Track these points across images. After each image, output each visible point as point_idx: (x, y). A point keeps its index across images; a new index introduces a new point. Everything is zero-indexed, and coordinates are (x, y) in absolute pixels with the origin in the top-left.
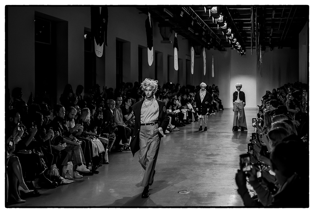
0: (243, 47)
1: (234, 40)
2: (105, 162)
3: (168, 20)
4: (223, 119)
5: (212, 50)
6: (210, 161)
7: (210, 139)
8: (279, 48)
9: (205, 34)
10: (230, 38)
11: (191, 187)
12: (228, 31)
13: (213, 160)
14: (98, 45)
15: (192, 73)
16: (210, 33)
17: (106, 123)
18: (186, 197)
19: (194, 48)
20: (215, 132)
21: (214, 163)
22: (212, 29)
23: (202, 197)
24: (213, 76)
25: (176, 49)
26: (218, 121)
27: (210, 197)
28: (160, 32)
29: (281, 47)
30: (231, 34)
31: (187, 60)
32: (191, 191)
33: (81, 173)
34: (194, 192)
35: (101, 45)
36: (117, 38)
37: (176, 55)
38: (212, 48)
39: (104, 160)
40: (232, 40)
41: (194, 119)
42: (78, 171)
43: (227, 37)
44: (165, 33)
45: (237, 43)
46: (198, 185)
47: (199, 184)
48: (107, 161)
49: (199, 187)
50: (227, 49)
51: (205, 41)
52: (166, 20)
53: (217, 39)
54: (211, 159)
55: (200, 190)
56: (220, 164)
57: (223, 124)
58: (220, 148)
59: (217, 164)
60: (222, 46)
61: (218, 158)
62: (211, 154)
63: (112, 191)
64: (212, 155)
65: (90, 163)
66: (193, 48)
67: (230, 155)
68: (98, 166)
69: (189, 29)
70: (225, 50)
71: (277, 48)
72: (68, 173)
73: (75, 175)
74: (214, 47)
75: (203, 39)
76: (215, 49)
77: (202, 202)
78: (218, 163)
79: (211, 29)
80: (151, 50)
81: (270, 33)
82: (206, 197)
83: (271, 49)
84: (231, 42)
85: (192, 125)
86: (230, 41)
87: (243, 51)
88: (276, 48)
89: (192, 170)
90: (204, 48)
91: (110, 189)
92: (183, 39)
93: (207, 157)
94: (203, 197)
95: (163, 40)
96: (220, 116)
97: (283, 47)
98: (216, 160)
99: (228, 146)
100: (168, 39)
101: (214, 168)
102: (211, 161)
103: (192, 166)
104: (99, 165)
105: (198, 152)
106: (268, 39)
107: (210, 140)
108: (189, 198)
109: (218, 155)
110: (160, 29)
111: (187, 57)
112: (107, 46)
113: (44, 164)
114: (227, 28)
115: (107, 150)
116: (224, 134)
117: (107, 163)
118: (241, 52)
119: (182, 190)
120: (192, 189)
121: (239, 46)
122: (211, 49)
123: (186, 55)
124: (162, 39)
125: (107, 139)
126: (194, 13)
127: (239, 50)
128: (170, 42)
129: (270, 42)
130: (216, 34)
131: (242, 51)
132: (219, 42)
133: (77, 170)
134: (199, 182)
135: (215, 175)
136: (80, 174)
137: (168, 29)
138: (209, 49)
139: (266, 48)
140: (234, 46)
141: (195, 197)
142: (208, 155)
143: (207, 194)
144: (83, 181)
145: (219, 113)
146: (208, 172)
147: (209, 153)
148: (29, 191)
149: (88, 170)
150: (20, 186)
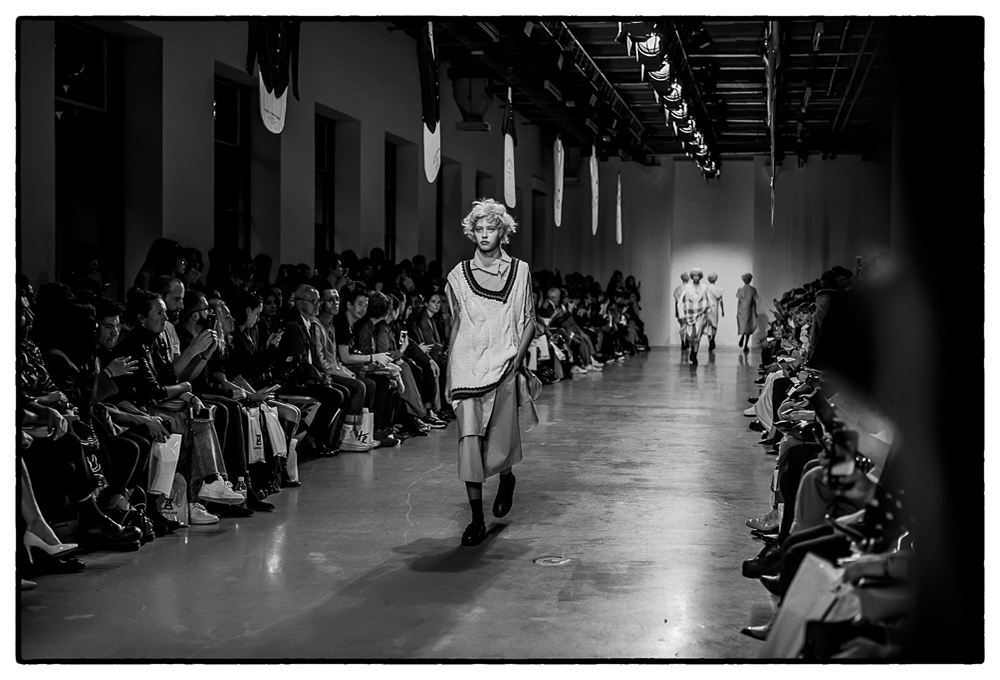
0: (715, 154)
1: (689, 122)
2: (287, 483)
3: (481, 53)
4: (649, 372)
5: (612, 160)
6: (625, 480)
7: (618, 422)
8: (824, 158)
9: (596, 104)
10: (678, 113)
11: (573, 547)
12: (672, 90)
13: (633, 477)
14: (270, 92)
15: (558, 224)
16: (611, 103)
17: (289, 359)
18: (561, 574)
19: (563, 142)
20: (632, 407)
21: (639, 485)
22: (619, 90)
23: (611, 572)
24: (620, 241)
25: (508, 139)
26: (639, 378)
27: (637, 573)
28: (455, 95)
29: (830, 154)
30: (681, 102)
31: (536, 193)
32: (575, 557)
34: (585, 559)
35: (278, 95)
36: (318, 106)
37: (509, 160)
38: (616, 154)
39: (285, 476)
40: (682, 123)
41: (560, 371)
42: (202, 502)
43: (667, 112)
44: (470, 98)
45: (696, 136)
46: (594, 542)
47: (597, 540)
48: (294, 477)
49: (599, 548)
50: (664, 158)
51: (595, 129)
52: (474, 53)
53: (632, 122)
54: (628, 474)
55: (600, 556)
56: (657, 488)
57: (654, 386)
58: (652, 448)
59: (647, 489)
60: (645, 147)
61: (647, 473)
62: (624, 461)
63: (318, 557)
64: (629, 464)
65: (242, 479)
66: (560, 142)
67: (685, 465)
68: (265, 493)
69: (547, 85)
70: (654, 163)
71: (820, 157)
72: (172, 509)
73: (192, 516)
74: (620, 152)
75: (588, 122)
76: (623, 160)
77: (615, 587)
78: (650, 485)
79: (616, 88)
80: (433, 131)
81: (803, 105)
82: (624, 572)
83: (801, 160)
84: (679, 131)
85: (553, 388)
86: (675, 128)
87: (713, 163)
88: (816, 158)
89: (570, 504)
90: (594, 149)
91: (311, 554)
92: (523, 124)
93: (614, 471)
94: (615, 572)
95: (465, 120)
96: (641, 366)
97: (839, 156)
98: (644, 477)
99: (675, 443)
100: (479, 118)
101: (641, 498)
102: (628, 481)
103: (567, 492)
104: (269, 489)
105: (584, 456)
106: (794, 130)
107: (618, 426)
108: (569, 575)
109: (647, 464)
110: (454, 86)
111: (535, 184)
112: (298, 99)
113: (99, 472)
114: (671, 81)
115: (294, 441)
116: (658, 412)
117: (295, 485)
118: (708, 169)
119: (543, 555)
120: (576, 554)
121: (701, 147)
122: (610, 159)
123: (534, 176)
124: (460, 118)
125: (296, 409)
126: (565, 30)
127: (702, 160)
128: (487, 126)
129: (798, 135)
130: (631, 108)
131: (710, 165)
132: (640, 134)
134: (592, 535)
135: (647, 516)
136: (209, 512)
137: (479, 85)
138: (607, 160)
139: (787, 157)
140: (687, 144)
141: (588, 572)
142: (616, 466)
143: (627, 566)
144: (219, 532)
145: (636, 359)
146: (621, 507)
147: (619, 460)
148: (62, 547)
149: (240, 495)
150: (31, 531)
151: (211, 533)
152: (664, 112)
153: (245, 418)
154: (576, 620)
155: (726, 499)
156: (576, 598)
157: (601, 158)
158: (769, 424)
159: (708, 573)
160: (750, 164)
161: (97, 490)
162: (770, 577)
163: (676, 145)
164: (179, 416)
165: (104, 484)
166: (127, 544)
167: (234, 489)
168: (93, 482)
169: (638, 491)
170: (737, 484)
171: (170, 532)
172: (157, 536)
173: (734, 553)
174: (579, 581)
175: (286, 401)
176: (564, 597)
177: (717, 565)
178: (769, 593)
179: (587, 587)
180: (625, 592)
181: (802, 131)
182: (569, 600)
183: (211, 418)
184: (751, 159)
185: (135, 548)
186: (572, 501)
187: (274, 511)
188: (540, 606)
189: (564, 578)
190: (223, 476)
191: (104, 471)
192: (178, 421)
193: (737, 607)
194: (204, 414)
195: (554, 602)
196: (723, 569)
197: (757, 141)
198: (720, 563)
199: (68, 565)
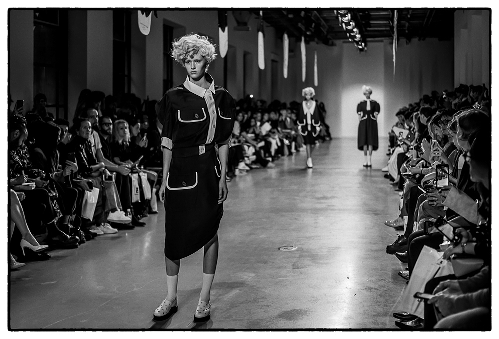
0: (364, 39)
1: (351, 23)
2: (151, 212)
5: (313, 44)
6: (323, 206)
7: (318, 177)
8: (419, 40)
9: (304, 16)
10: (346, 19)
11: (299, 241)
13: (327, 204)
14: (143, 14)
15: (286, 76)
16: (312, 14)
17: (152, 149)
18: (293, 255)
19: (288, 35)
20: (324, 168)
21: (330, 208)
23: (319, 254)
24: (316, 85)
25: (261, 35)
26: (326, 154)
27: (332, 253)
28: (233, 13)
29: (422, 38)
30: (347, 14)
31: (273, 61)
32: (299, 246)
33: (114, 225)
34: (305, 247)
35: (147, 16)
37: (261, 45)
38: (313, 40)
40: (348, 24)
42: (109, 222)
43: (340, 19)
44: (240, 14)
45: (354, 30)
46: (309, 238)
47: (311, 237)
48: (154, 209)
49: (312, 241)
50: (338, 42)
51: (303, 28)
53: (322, 25)
54: (325, 203)
55: (312, 245)
56: (340, 210)
57: (335, 158)
58: (336, 189)
59: (335, 210)
60: (329, 37)
61: (333, 202)
62: (322, 196)
64: (325, 198)
65: (129, 210)
66: (286, 36)
68: (141, 217)
70: (333, 45)
71: (417, 39)
74: (316, 39)
76: (317, 43)
77: (321, 261)
78: (335, 208)
80: (223, 31)
82: (325, 253)
83: (408, 41)
84: (346, 28)
85: (283, 160)
86: (344, 27)
87: (363, 44)
88: (415, 40)
89: (296, 219)
90: (303, 39)
93: (317, 201)
94: (321, 254)
95: (238, 26)
96: (328, 148)
97: (427, 39)
98: (333, 204)
100: (245, 24)
101: (332, 215)
102: (325, 207)
103: (294, 213)
104: (143, 215)
105: (301, 194)
106: (404, 26)
108: (298, 255)
109: (334, 197)
111: (273, 57)
112: (157, 17)
113: (58, 209)
115: (154, 190)
116: (338, 171)
117: (155, 213)
118: (361, 47)
119: (283, 245)
120: (300, 244)
121: (357, 36)
123: (272, 52)
124: (235, 24)
125: (155, 174)
127: (357, 43)
128: (249, 28)
129: (406, 28)
131: (361, 45)
132: (326, 30)
133: (109, 219)
134: (308, 235)
135: (335, 225)
136: (113, 227)
138: (310, 44)
140: (350, 35)
141: (306, 254)
142: (318, 199)
143: (327, 250)
144: (118, 238)
145: (325, 144)
146: (322, 219)
147: (319, 196)
148: (40, 247)
149: (129, 219)
150: (25, 239)
151: (113, 238)
152: (338, 19)
153: (131, 179)
154: (303, 279)
155: (376, 214)
156: (302, 267)
157: (307, 43)
158: (395, 176)
159: (368, 253)
160: (382, 44)
161: (57, 218)
162: (400, 254)
163: (344, 35)
164: (98, 180)
165: (60, 215)
166: (72, 245)
167: (125, 215)
168: (55, 214)
169: (330, 212)
170: (380, 207)
171: (93, 238)
172: (87, 240)
173: (381, 242)
174: (303, 258)
175: (150, 170)
176: (295, 267)
177: (373, 249)
178: (400, 262)
179: (307, 261)
180: (327, 263)
181: (408, 27)
182: (298, 268)
183: (114, 181)
184: (382, 41)
185: (76, 247)
186: (297, 218)
187: (145, 226)
188: (283, 272)
189: (295, 257)
190: (120, 209)
191: (60, 208)
192: (97, 182)
193: (384, 270)
194: (110, 178)
195: (291, 270)
196: (376, 251)
197: (385, 32)
198: (375, 247)
199: (43, 256)
